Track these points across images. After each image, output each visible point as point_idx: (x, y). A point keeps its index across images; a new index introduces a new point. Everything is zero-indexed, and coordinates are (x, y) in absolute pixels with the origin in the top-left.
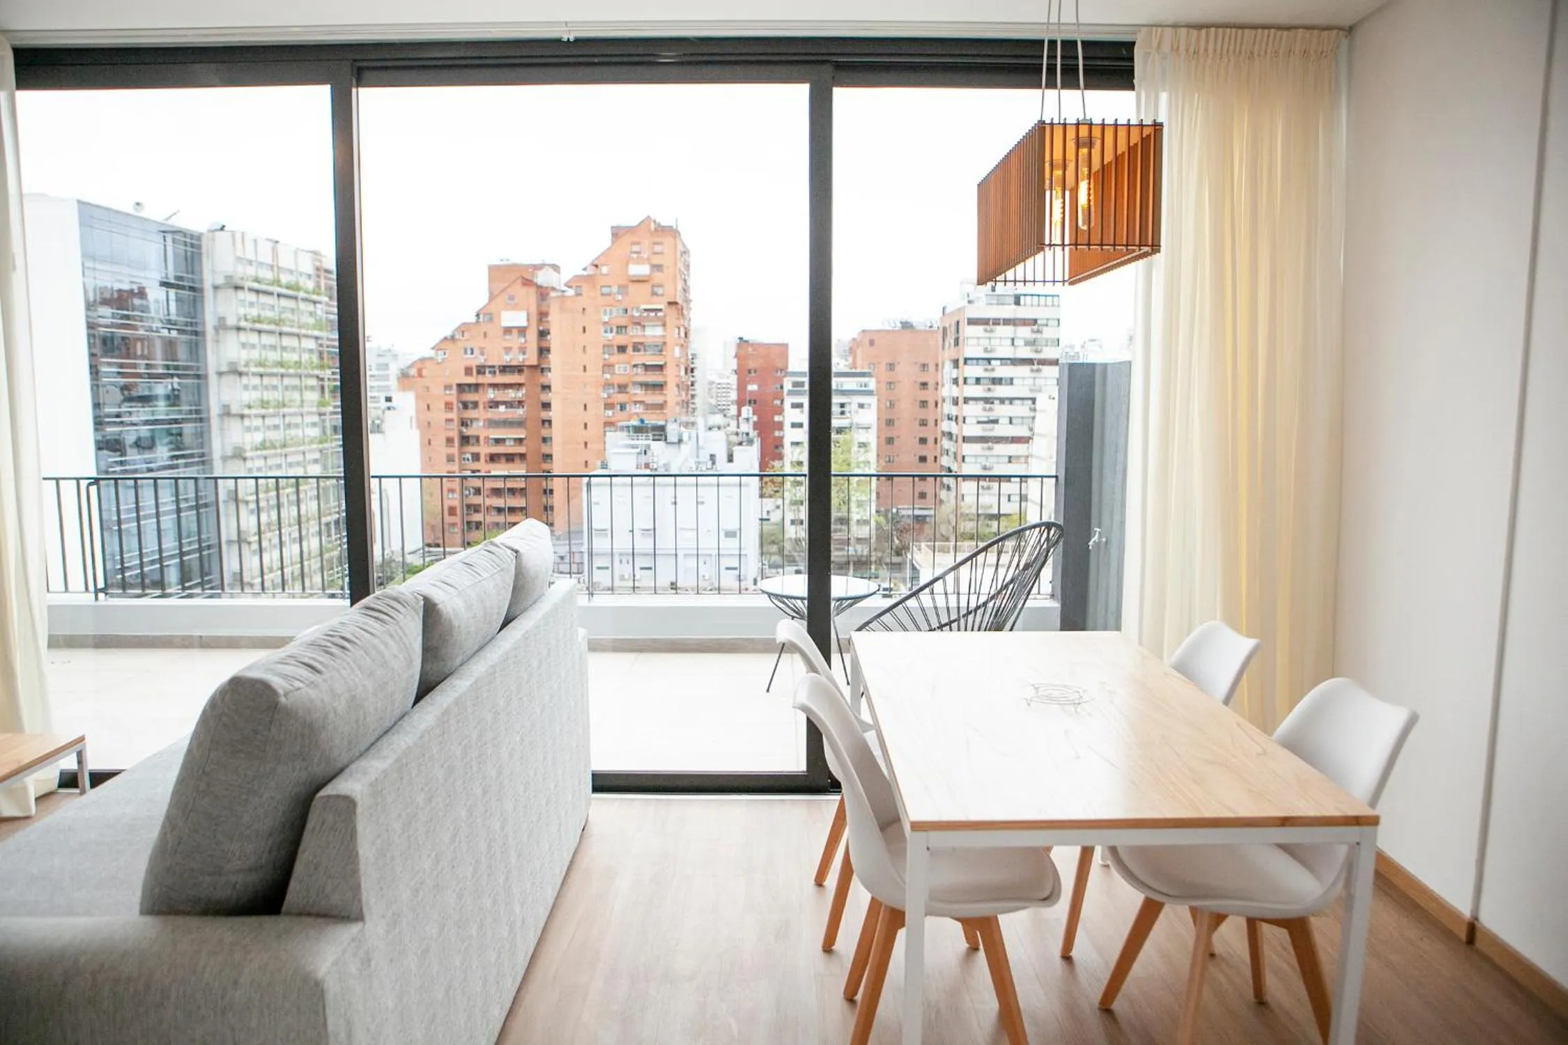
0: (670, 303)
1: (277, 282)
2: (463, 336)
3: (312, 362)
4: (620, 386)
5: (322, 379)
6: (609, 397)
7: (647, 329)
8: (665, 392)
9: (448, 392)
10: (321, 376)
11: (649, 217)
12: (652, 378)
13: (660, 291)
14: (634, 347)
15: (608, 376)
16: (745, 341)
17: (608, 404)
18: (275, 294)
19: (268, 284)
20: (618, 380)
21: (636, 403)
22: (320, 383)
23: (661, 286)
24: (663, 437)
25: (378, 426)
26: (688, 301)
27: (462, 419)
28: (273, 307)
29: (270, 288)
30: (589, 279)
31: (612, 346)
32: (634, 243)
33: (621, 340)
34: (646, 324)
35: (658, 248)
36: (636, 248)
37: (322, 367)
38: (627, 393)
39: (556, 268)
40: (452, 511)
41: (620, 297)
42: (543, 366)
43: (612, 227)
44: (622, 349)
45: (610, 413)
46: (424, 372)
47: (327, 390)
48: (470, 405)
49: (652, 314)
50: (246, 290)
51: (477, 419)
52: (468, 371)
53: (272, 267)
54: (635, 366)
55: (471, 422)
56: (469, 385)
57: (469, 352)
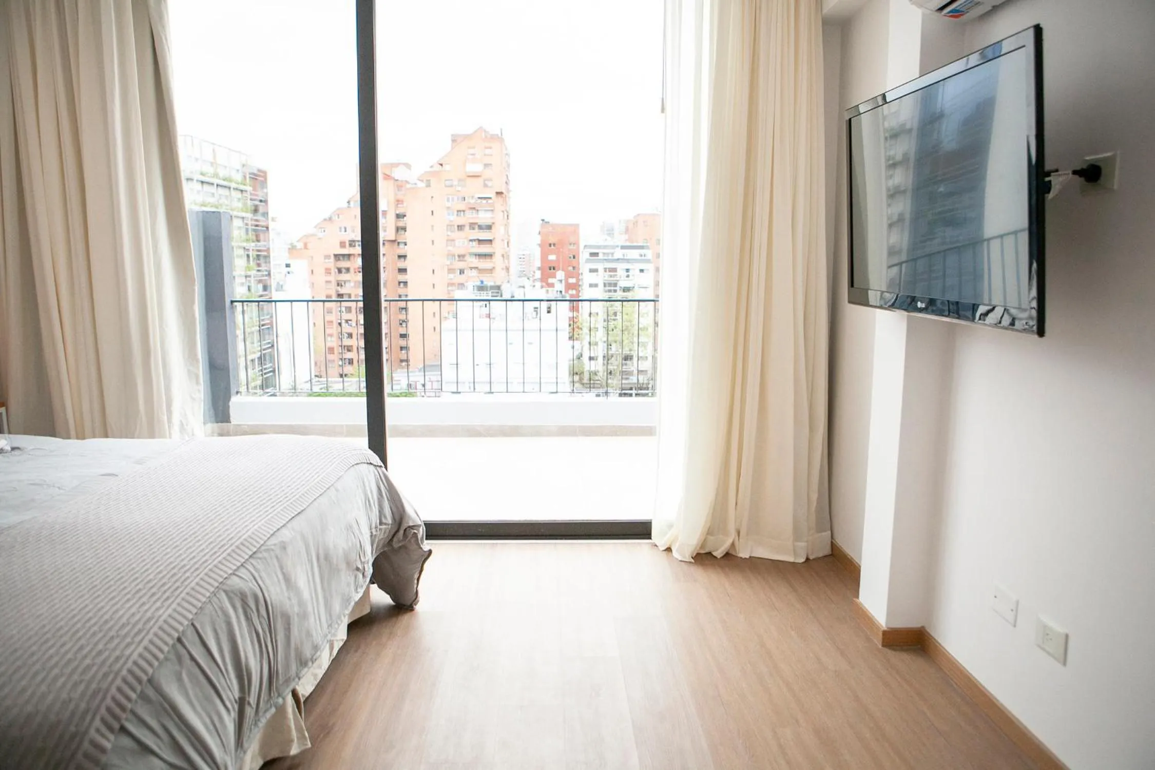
0: (498, 193)
1: (216, 175)
2: (338, 218)
3: (241, 237)
4: (459, 256)
5: (248, 250)
6: (451, 264)
7: (480, 212)
8: (493, 260)
9: (327, 261)
10: (247, 248)
11: (481, 128)
12: (484, 249)
13: (490, 184)
14: (470, 226)
15: (450, 248)
16: (546, 222)
17: (451, 269)
18: (215, 185)
19: (211, 177)
20: (458, 252)
21: (471, 268)
22: (246, 253)
23: (491, 180)
24: (499, 294)
25: (282, 286)
26: (508, 191)
27: (338, 281)
28: (213, 194)
29: (211, 180)
30: (435, 174)
31: (454, 226)
32: (469, 148)
33: (461, 221)
34: (479, 209)
35: (488, 151)
36: (471, 151)
37: (247, 240)
38: (465, 261)
39: (408, 166)
40: (331, 350)
41: (459, 188)
42: (399, 241)
43: (452, 135)
44: (460, 228)
45: (451, 276)
46: (309, 246)
47: (251, 258)
48: (344, 271)
49: (484, 201)
50: (195, 181)
51: (349, 281)
52: (342, 245)
53: (212, 164)
54: (471, 240)
55: (345, 283)
56: (343, 255)
57: (343, 230)
